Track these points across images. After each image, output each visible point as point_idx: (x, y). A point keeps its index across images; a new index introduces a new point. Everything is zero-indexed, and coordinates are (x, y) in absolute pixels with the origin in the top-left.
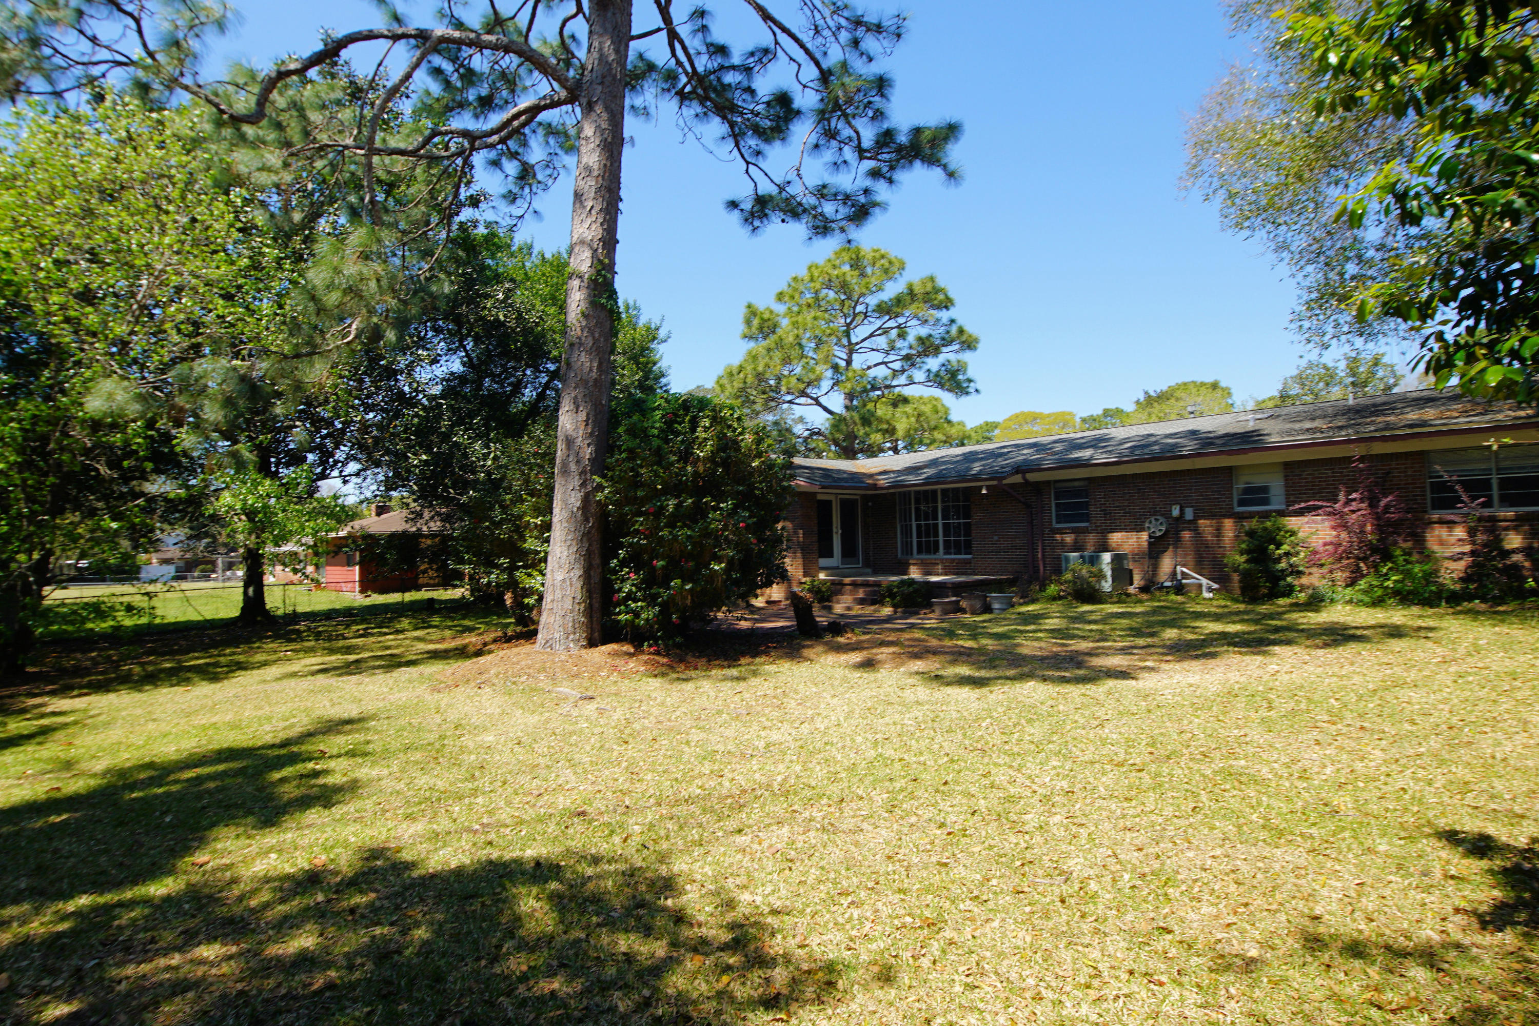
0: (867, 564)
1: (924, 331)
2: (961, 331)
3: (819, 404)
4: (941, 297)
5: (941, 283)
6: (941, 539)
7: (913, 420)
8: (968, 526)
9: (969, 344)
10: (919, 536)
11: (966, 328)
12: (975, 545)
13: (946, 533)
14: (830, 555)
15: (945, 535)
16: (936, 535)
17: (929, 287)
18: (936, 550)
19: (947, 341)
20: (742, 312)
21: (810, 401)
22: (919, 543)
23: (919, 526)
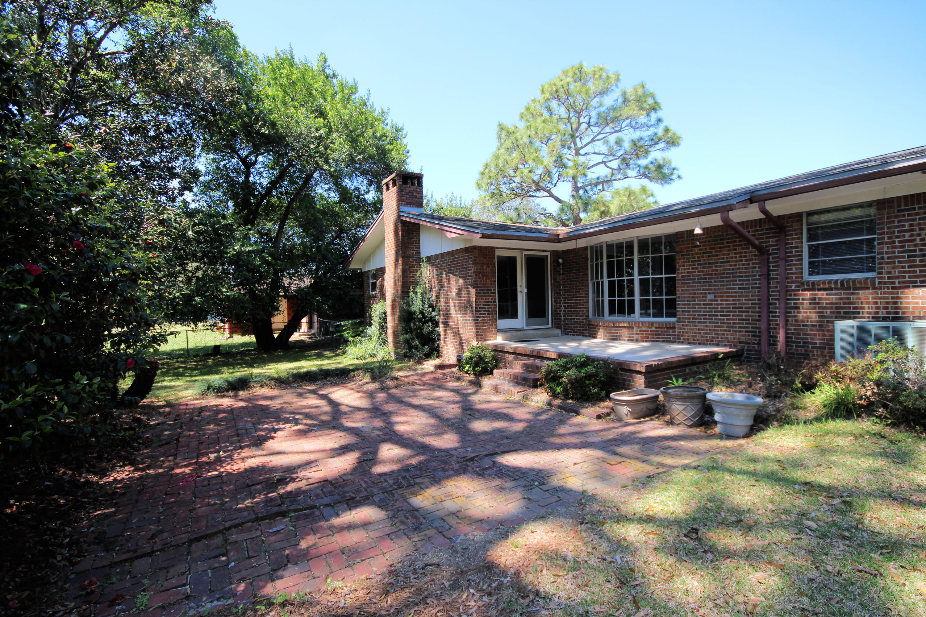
0: (557, 324)
1: (636, 135)
2: (667, 130)
3: (552, 196)
4: (650, 101)
5: (650, 88)
6: (637, 298)
7: (625, 199)
8: (671, 282)
9: (673, 142)
10: (611, 294)
11: (670, 127)
12: (680, 305)
13: (644, 291)
14: (514, 315)
15: (642, 294)
16: (631, 293)
17: (640, 92)
18: (631, 311)
19: (655, 141)
20: (496, 128)
21: (546, 194)
22: (611, 303)
23: (611, 284)
